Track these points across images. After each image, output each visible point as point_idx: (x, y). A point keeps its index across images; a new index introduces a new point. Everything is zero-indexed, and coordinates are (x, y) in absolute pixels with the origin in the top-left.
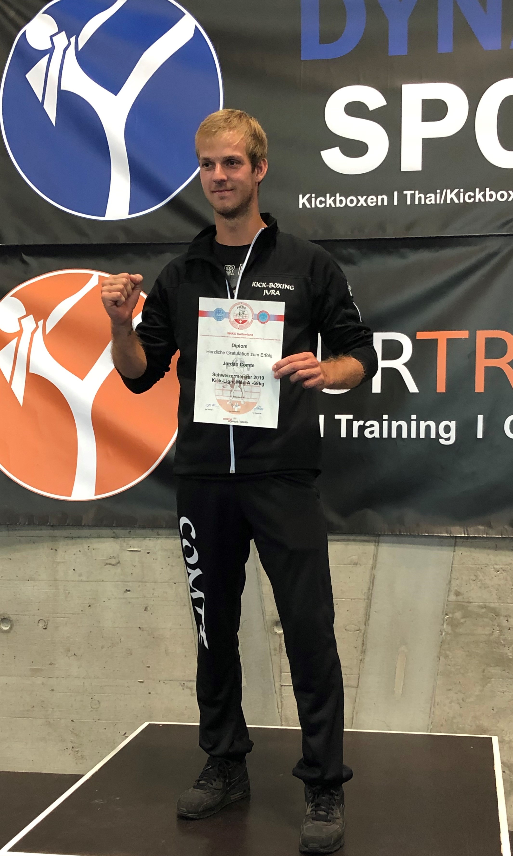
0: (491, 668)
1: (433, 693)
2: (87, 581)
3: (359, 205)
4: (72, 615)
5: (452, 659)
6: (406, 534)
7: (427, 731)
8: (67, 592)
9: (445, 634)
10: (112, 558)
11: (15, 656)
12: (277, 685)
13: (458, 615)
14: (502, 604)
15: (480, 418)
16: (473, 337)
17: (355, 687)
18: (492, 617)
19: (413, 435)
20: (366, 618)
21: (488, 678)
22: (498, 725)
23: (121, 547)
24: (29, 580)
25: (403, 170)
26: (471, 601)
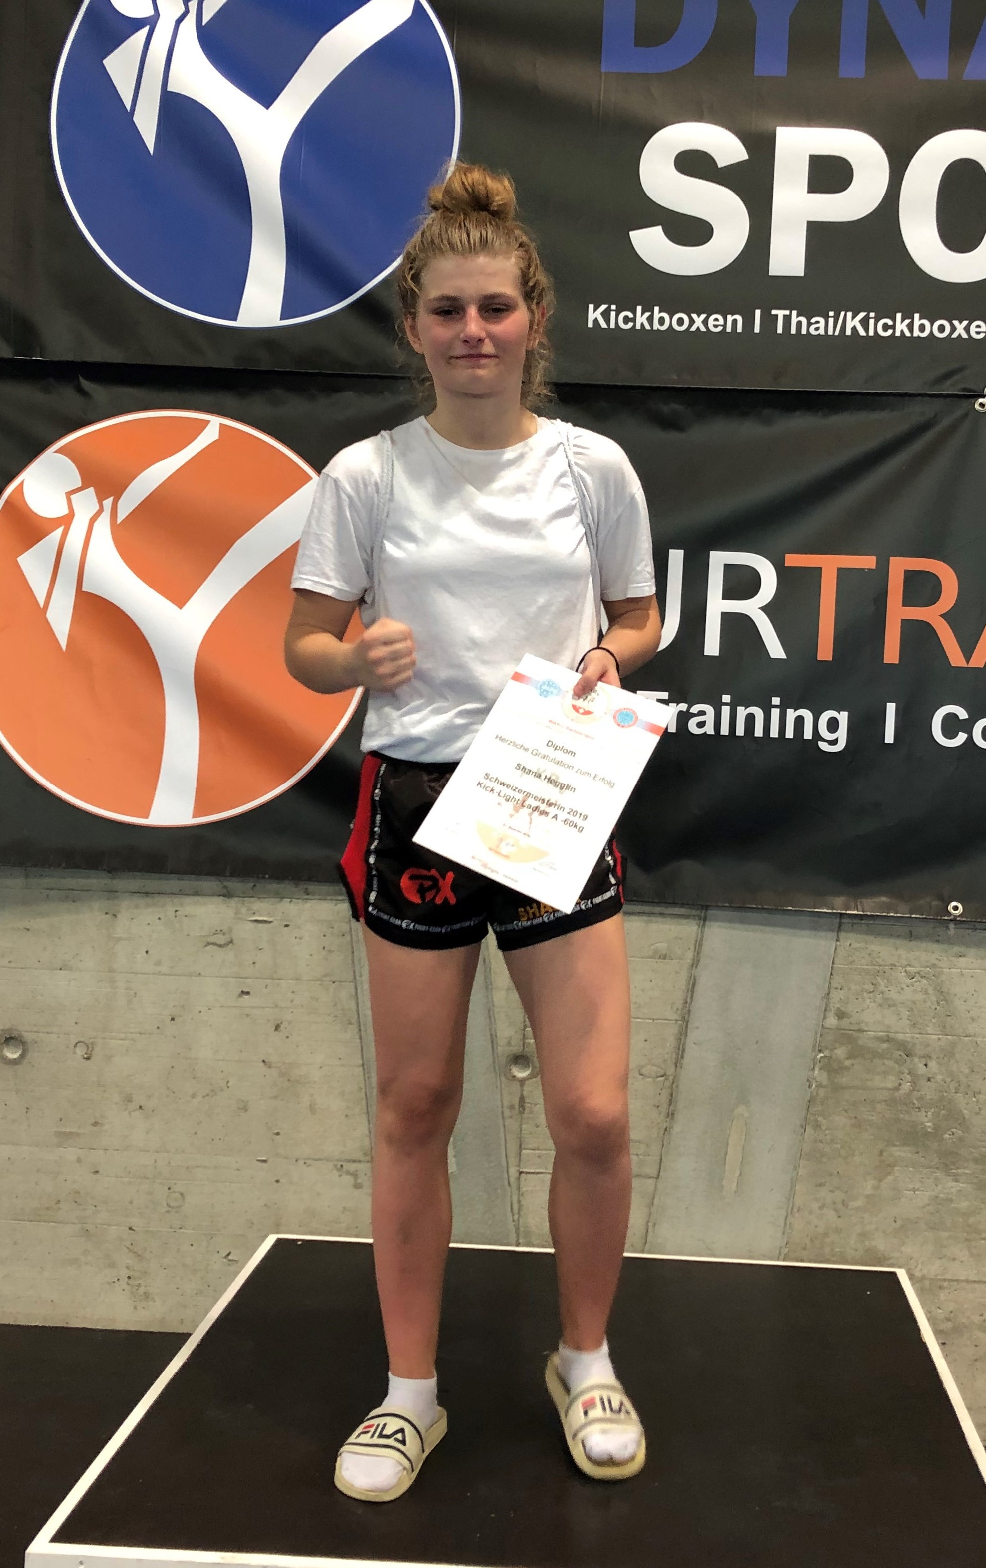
0: (895, 1148)
1: (791, 1189)
2: (169, 975)
3: (693, 328)
4: (138, 1035)
5: (827, 1132)
6: (754, 906)
7: (778, 1258)
8: (132, 993)
9: (816, 1086)
10: (218, 934)
11: (28, 1108)
12: (513, 1171)
13: (841, 1052)
14: (917, 1036)
15: (891, 708)
16: (883, 568)
17: (653, 1177)
18: (899, 1057)
19: (774, 733)
20: (678, 1054)
21: (889, 1165)
22: (903, 1249)
23: (236, 914)
24: (61, 969)
25: (770, 274)
26: (866, 1029)
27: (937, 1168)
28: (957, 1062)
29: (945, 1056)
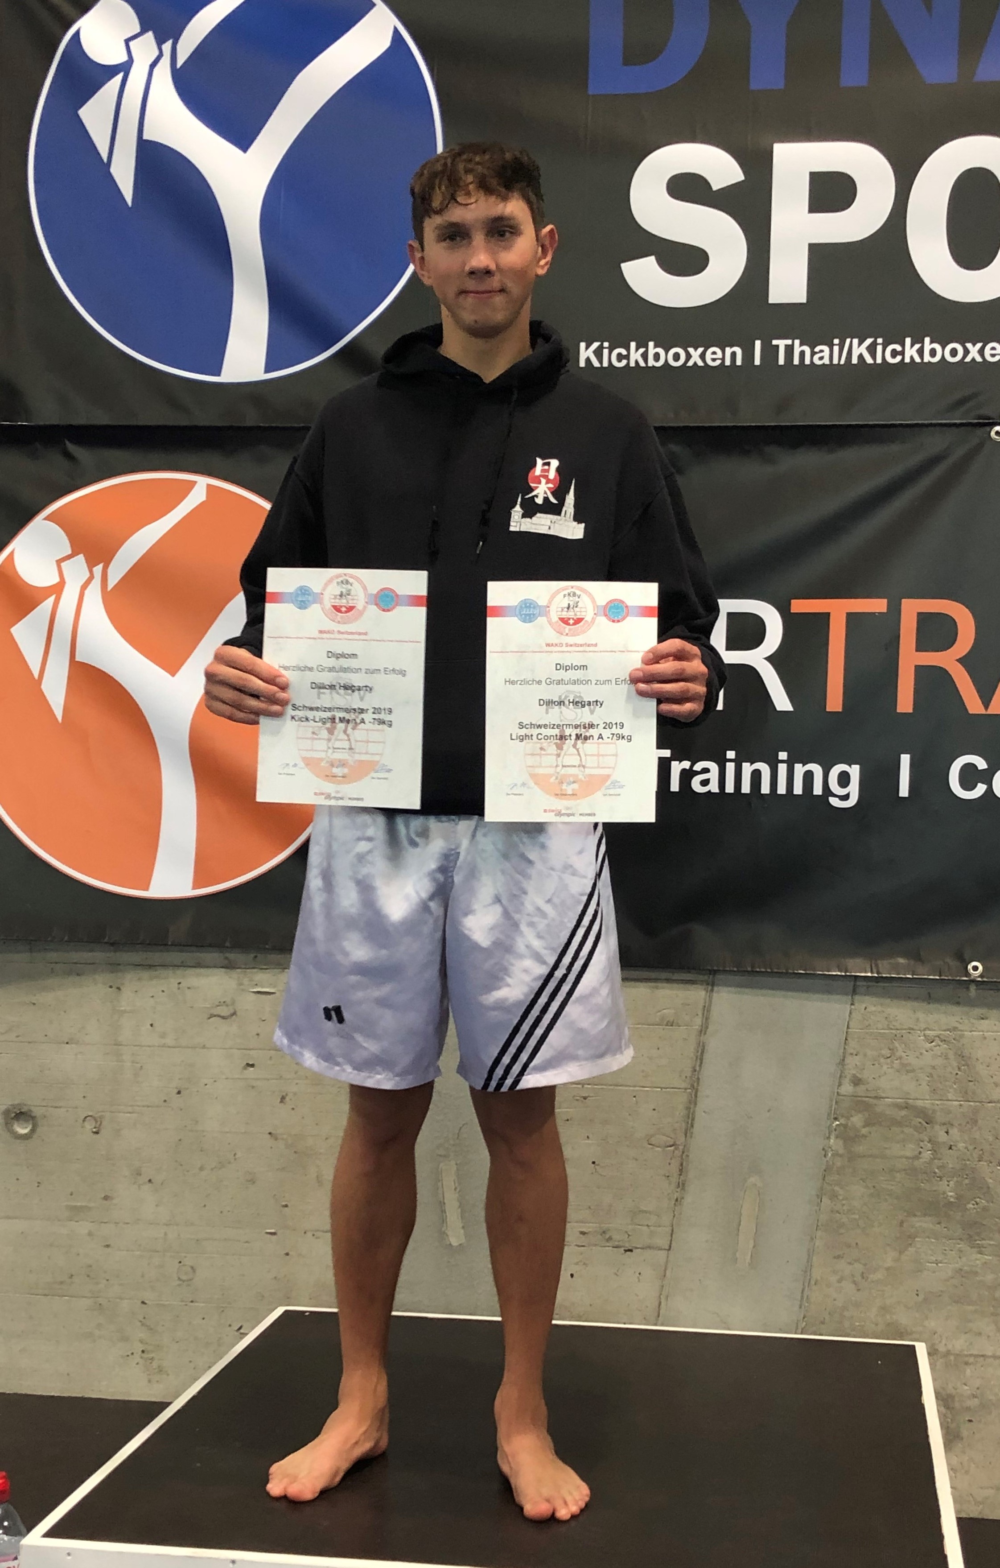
0: (917, 1219)
1: (808, 1262)
2: (174, 1047)
3: (690, 364)
4: (146, 1108)
5: (844, 1202)
6: (763, 970)
7: (796, 1331)
8: (139, 1065)
9: (832, 1155)
10: (222, 1005)
11: (39, 1183)
13: (857, 1120)
14: (937, 1103)
15: (905, 760)
16: (894, 611)
17: (665, 1249)
18: (919, 1125)
19: (782, 790)
20: (688, 1123)
21: (909, 1237)
22: (926, 1323)
23: (238, 985)
24: (67, 1043)
25: (770, 301)
26: (884, 1095)
27: (961, 1239)
28: (980, 1129)
29: (968, 1123)
